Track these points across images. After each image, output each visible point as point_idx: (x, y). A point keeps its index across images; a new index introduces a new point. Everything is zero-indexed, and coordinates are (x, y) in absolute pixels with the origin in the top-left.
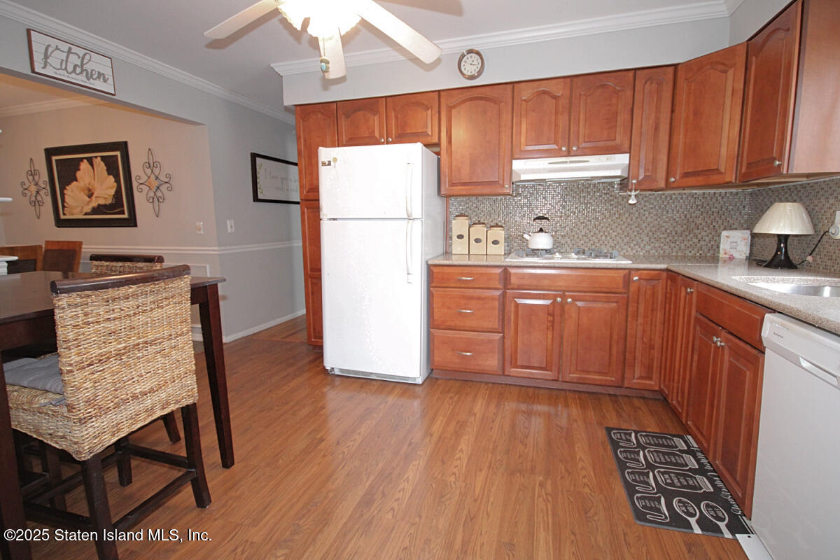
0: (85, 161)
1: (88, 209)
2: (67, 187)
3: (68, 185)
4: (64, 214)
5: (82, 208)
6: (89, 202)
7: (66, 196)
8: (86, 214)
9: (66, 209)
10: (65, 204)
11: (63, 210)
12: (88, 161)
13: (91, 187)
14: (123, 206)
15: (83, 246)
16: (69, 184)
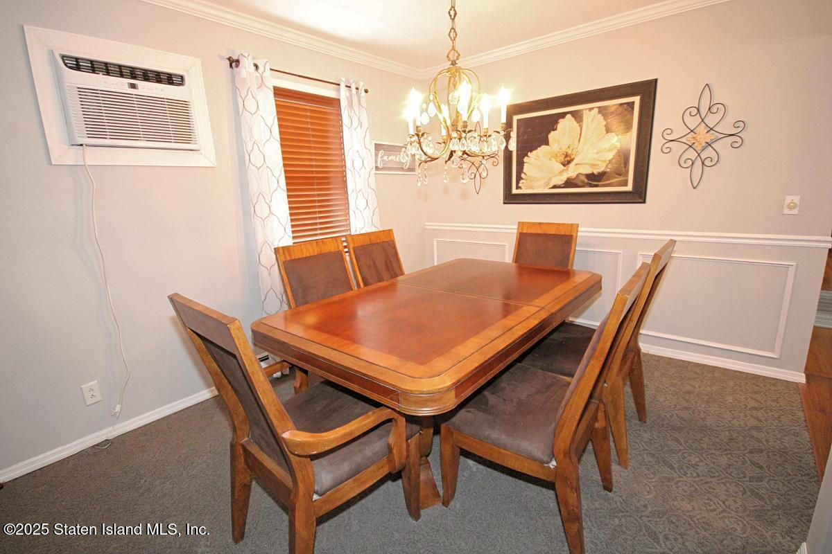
0: (569, 116)
1: (561, 180)
2: (529, 153)
3: (531, 151)
4: (518, 187)
5: (550, 179)
6: (561, 172)
7: (526, 166)
8: (555, 187)
9: (522, 181)
10: (523, 175)
11: (518, 183)
12: (573, 116)
13: (570, 152)
14: (627, 176)
15: (579, 229)
16: (532, 149)
